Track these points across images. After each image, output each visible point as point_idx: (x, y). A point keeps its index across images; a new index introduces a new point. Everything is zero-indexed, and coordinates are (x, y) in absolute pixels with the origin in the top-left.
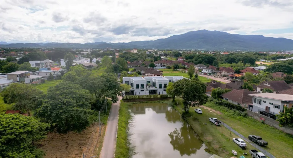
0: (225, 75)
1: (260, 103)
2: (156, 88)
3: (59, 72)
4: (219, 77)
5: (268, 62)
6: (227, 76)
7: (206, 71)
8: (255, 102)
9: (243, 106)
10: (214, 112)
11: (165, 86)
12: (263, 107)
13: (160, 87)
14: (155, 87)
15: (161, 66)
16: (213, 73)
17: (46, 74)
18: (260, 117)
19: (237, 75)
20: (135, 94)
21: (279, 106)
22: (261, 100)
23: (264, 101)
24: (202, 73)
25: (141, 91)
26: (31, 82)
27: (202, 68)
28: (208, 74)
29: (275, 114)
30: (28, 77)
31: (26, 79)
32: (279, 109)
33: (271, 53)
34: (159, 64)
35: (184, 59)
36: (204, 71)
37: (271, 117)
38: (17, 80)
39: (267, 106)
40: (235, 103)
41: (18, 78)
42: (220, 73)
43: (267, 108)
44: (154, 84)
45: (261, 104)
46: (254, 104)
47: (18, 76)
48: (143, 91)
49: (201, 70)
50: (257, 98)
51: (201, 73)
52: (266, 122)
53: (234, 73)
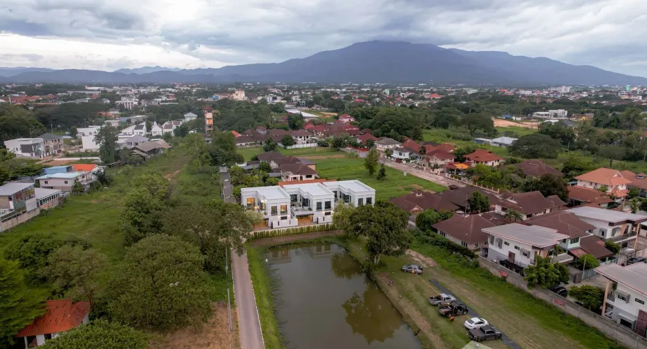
0: (437, 165)
1: (500, 246)
2: (310, 209)
3: (94, 174)
4: (425, 168)
5: (516, 121)
6: (442, 166)
7: (401, 154)
8: (492, 242)
9: (471, 247)
10: (423, 261)
11: (328, 205)
12: (504, 252)
13: (319, 207)
14: (306, 208)
15: (306, 142)
16: (413, 159)
17: (66, 182)
18: (500, 271)
19: (459, 166)
20: (270, 225)
21: (529, 252)
22: (501, 241)
23: (506, 243)
24: (392, 159)
25: (282, 218)
26: (38, 206)
27: (391, 147)
28: (404, 162)
29: (522, 266)
30: (30, 198)
31: (28, 202)
32: (528, 257)
33: (523, 92)
34: (303, 138)
35: (352, 120)
36: (396, 155)
37: (517, 271)
38: (9, 206)
39: (511, 251)
40: (459, 242)
41: (11, 203)
42: (428, 160)
43: (511, 255)
44: (306, 202)
45: (501, 248)
46: (490, 246)
47: (10, 199)
48: (286, 218)
49: (389, 152)
50: (495, 238)
51: (389, 158)
52: (509, 280)
53: (453, 160)
